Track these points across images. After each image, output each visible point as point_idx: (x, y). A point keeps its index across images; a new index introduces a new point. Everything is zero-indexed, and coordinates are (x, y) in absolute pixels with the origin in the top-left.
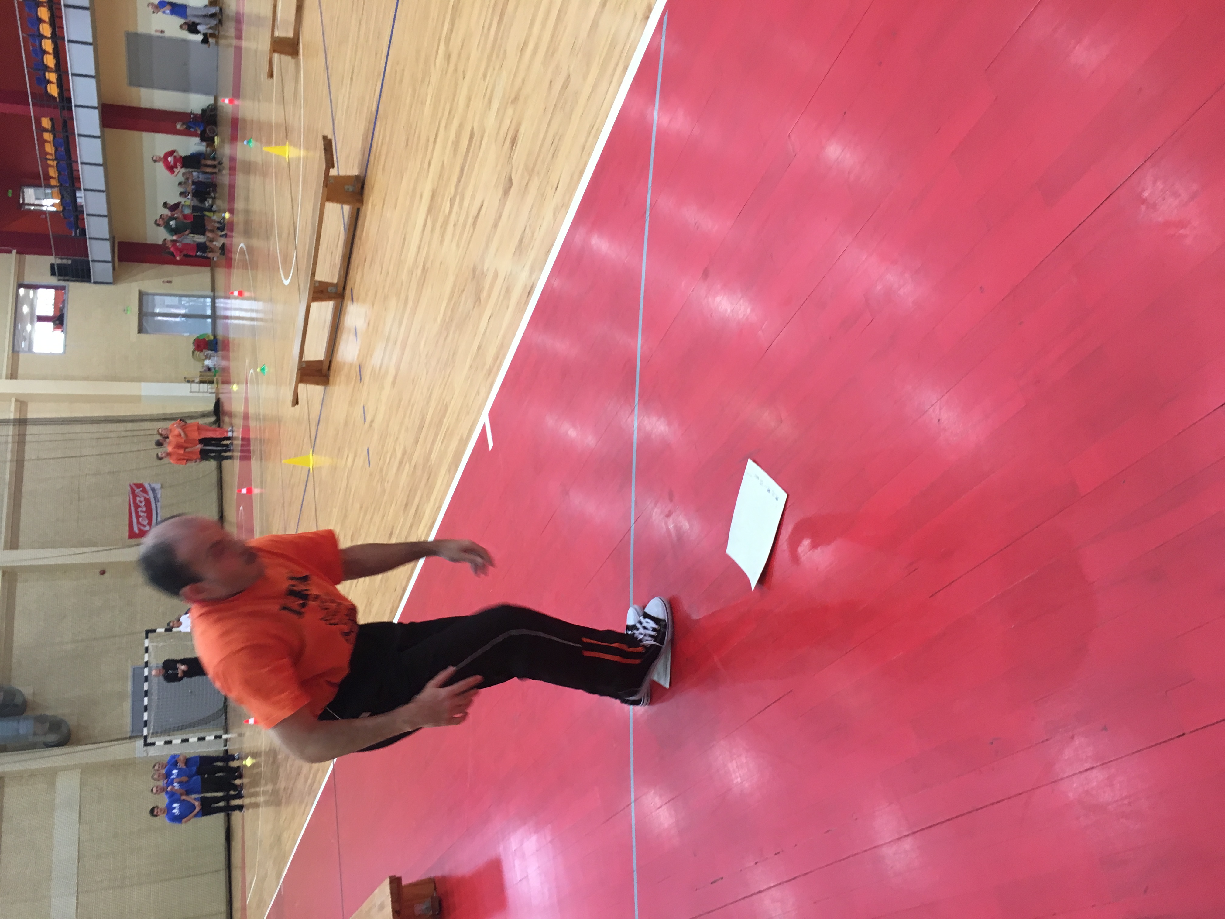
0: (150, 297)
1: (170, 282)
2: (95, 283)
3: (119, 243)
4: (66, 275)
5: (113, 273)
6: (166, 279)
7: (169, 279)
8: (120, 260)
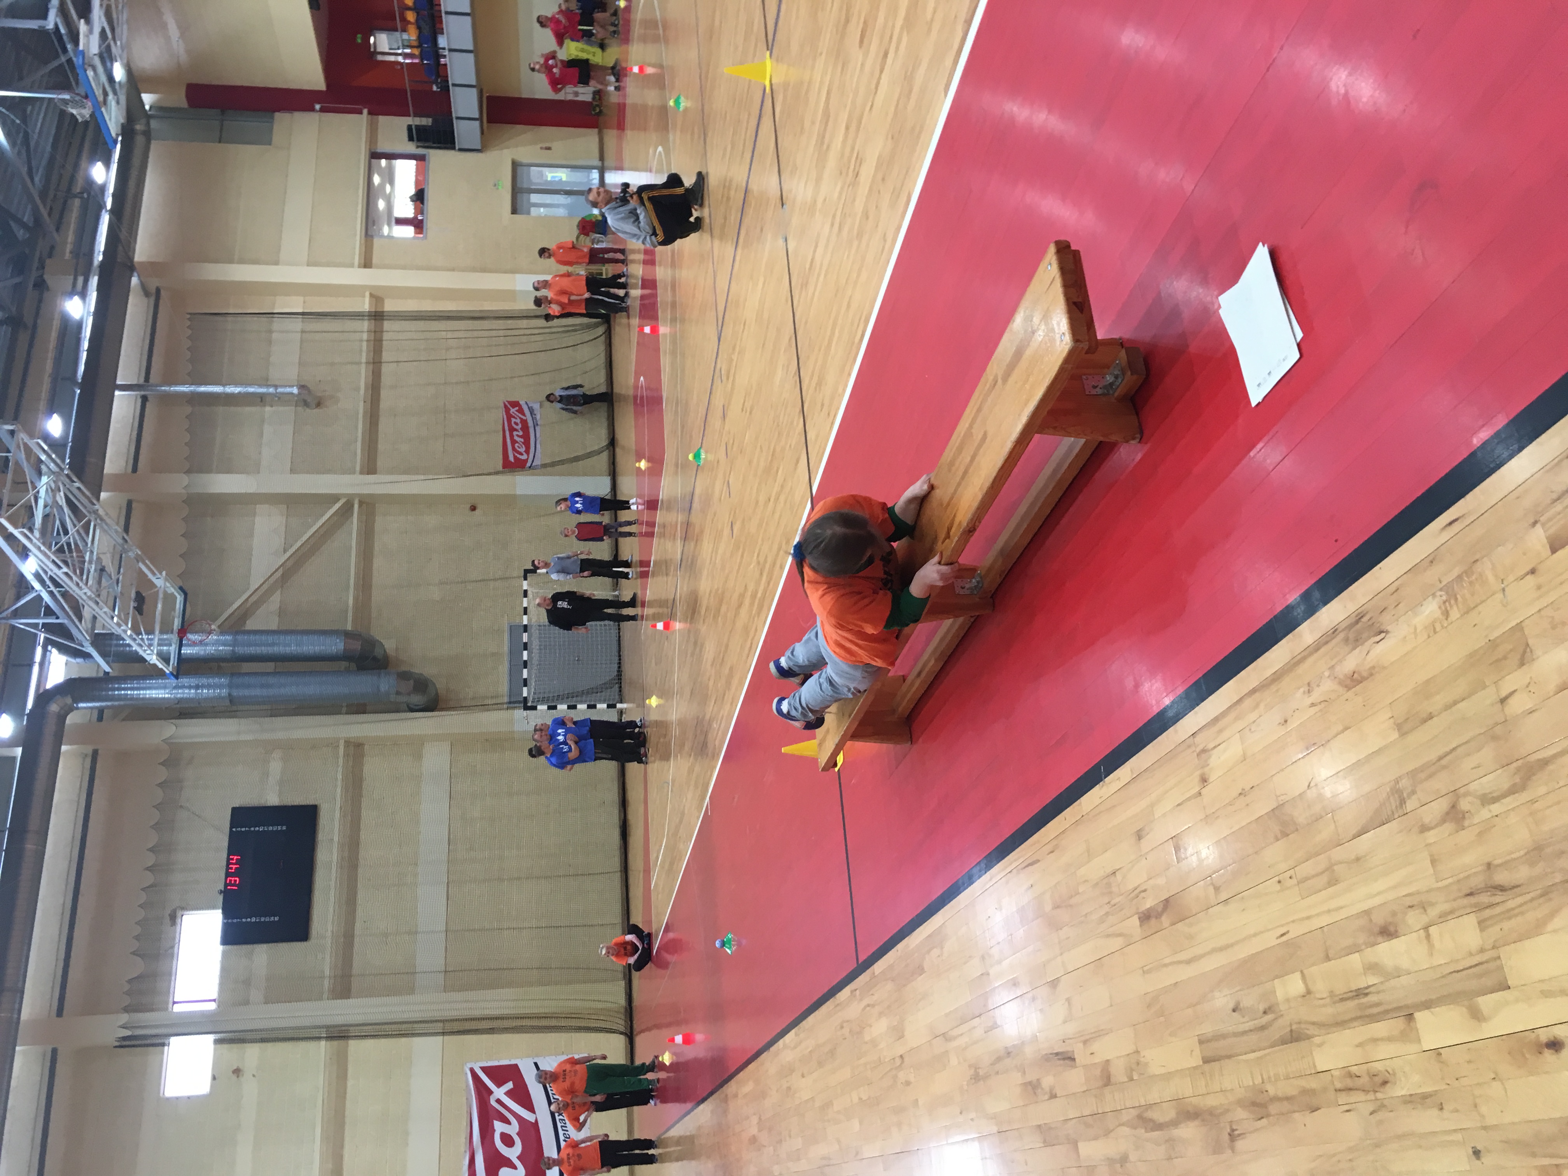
0: (525, 168)
1: (549, 148)
2: (461, 150)
3: (488, 97)
4: (426, 140)
5: (482, 138)
6: (544, 145)
7: (547, 145)
8: (489, 121)
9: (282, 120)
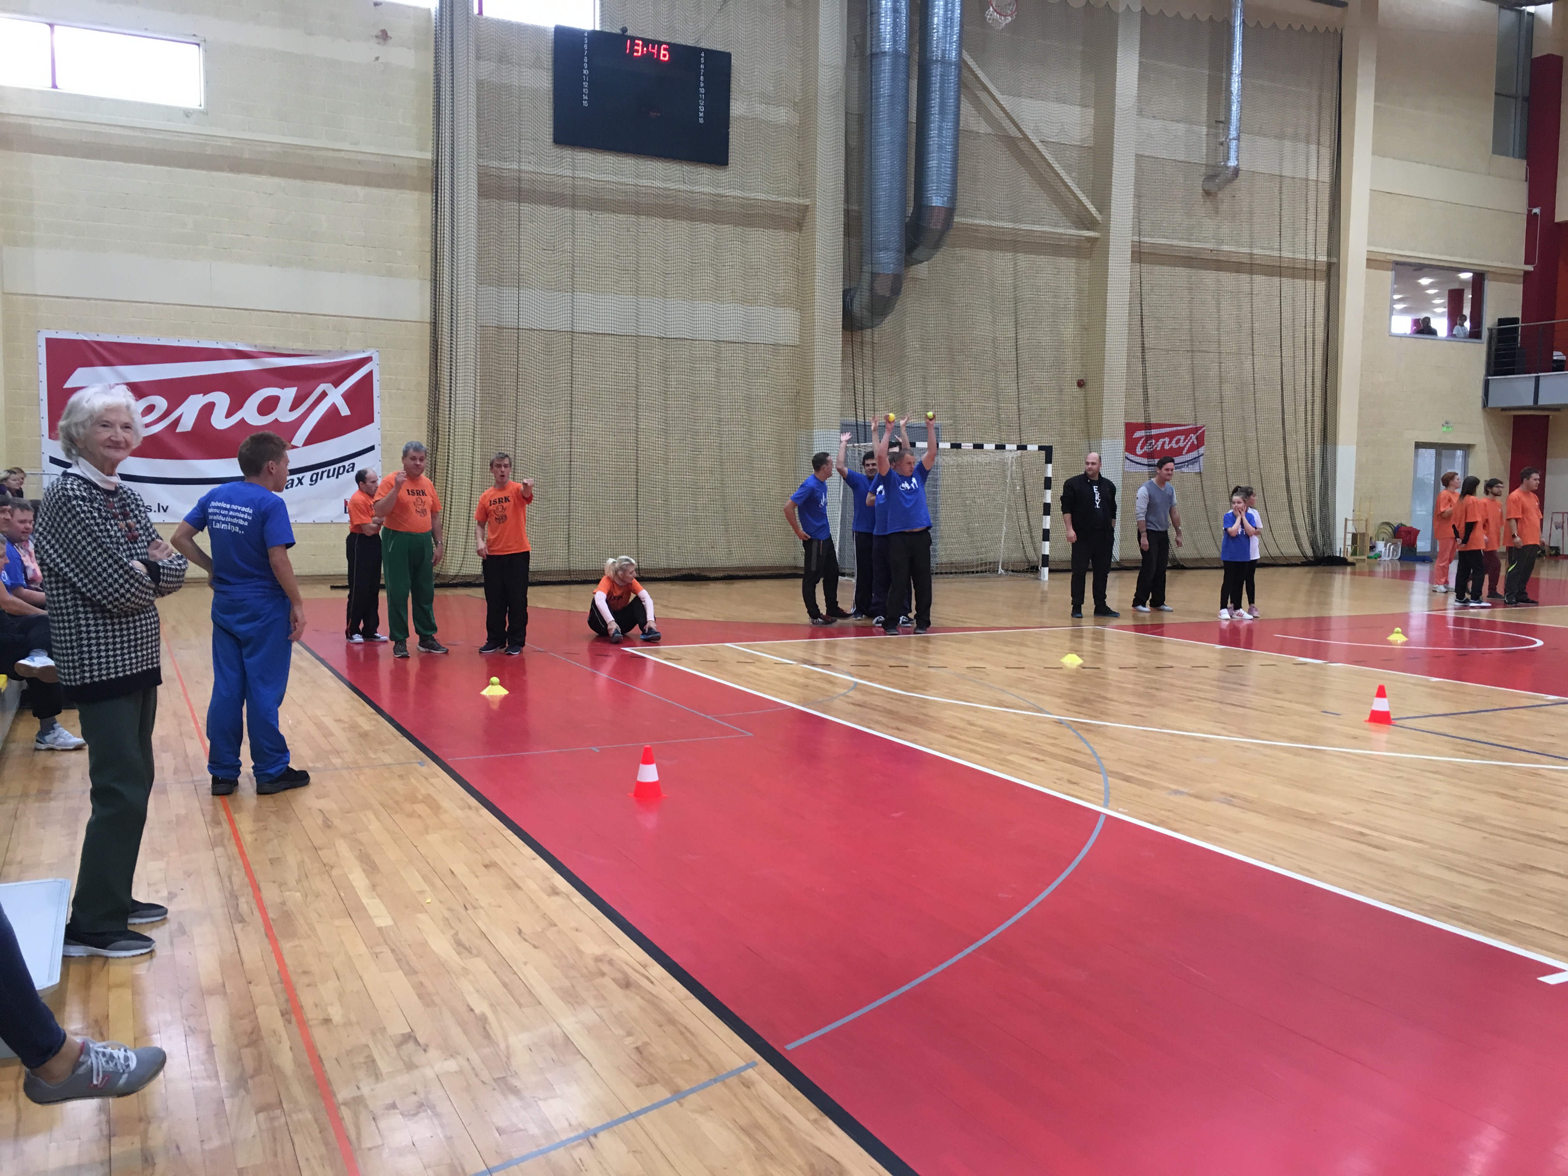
4: (1500, 341)
5: (1501, 408)
8: (1515, 416)
9: (1518, 168)
